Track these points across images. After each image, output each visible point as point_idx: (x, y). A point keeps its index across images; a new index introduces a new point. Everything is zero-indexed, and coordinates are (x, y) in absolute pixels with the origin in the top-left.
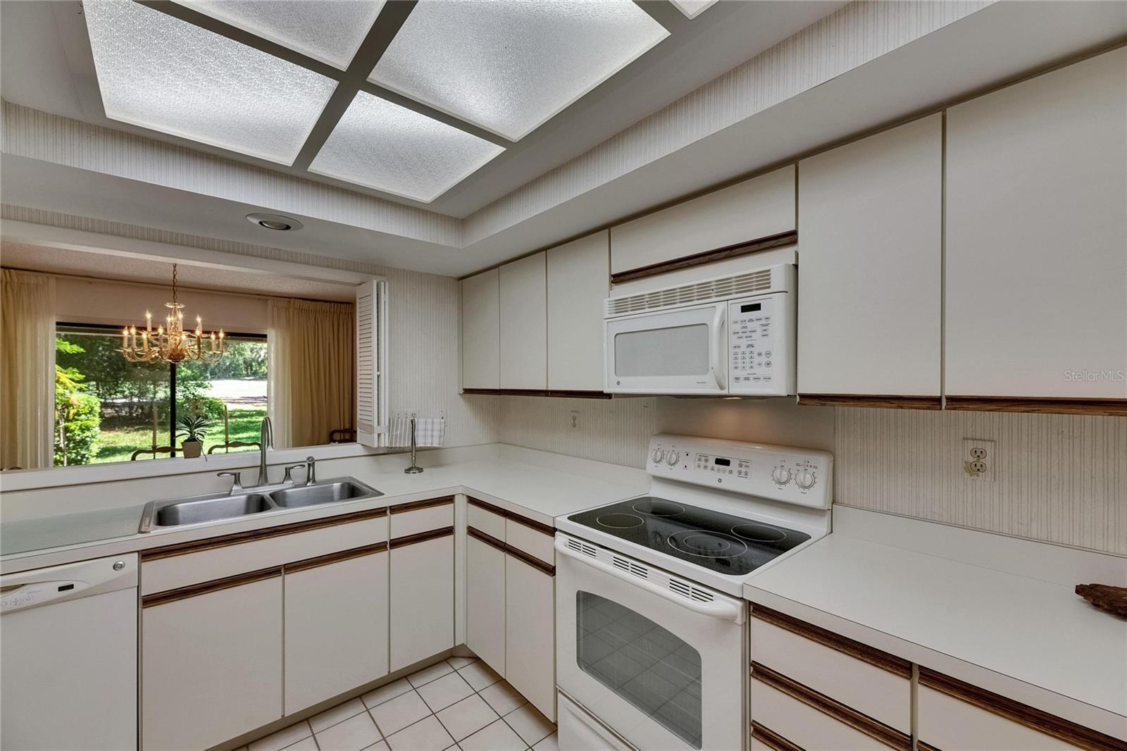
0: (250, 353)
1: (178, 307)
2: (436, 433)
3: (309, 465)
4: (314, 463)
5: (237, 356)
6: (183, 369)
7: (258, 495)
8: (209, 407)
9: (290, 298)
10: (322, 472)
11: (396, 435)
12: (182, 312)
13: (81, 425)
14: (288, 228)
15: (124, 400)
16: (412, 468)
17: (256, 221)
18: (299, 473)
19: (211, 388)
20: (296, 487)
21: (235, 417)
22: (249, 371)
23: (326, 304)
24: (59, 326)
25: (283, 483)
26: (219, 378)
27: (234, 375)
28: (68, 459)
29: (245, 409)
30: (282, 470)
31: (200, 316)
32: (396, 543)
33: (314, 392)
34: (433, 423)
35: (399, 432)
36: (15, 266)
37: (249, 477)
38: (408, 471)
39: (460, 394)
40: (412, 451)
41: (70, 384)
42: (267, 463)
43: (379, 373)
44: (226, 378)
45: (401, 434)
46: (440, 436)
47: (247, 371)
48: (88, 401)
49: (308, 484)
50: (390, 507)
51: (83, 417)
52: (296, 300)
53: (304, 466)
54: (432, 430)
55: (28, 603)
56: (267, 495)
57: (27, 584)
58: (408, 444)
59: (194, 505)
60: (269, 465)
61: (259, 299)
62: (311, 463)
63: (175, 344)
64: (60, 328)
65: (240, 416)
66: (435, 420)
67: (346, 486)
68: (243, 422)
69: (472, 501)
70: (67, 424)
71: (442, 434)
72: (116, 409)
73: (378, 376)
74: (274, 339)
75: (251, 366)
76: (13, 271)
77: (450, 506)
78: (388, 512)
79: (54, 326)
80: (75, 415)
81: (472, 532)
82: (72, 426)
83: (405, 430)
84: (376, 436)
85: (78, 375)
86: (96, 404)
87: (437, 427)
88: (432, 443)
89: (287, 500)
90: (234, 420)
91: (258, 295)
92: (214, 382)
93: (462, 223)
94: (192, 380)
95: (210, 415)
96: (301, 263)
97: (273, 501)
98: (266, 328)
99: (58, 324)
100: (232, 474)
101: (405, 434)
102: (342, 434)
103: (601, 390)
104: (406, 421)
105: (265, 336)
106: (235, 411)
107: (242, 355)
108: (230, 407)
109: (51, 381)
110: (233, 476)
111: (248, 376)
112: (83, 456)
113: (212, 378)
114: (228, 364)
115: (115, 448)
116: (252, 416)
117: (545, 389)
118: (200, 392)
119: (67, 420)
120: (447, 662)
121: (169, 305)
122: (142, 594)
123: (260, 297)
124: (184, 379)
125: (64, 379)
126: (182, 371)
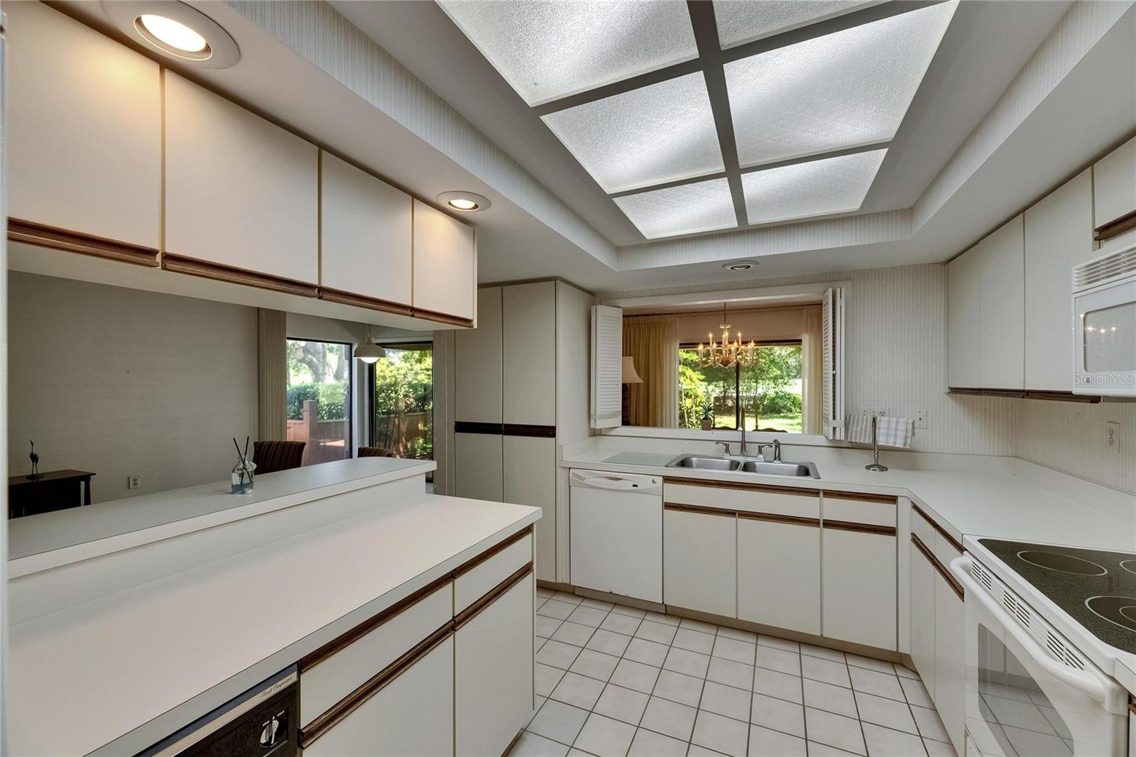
1: (727, 327)
2: (901, 433)
3: (776, 446)
4: (779, 446)
7: (739, 461)
8: (793, 402)
11: (856, 431)
14: (749, 267)
16: (875, 465)
17: (729, 268)
20: (765, 461)
25: (755, 457)
32: (829, 524)
34: (898, 423)
35: (859, 428)
36: (663, 313)
37: (735, 448)
39: (945, 393)
40: (874, 449)
41: (699, 382)
43: (834, 372)
45: (861, 430)
46: (906, 437)
49: (774, 461)
50: (823, 490)
53: (772, 447)
54: (896, 430)
55: (623, 489)
56: (742, 462)
57: (622, 479)
58: (869, 441)
61: (796, 310)
63: (726, 353)
66: (900, 420)
67: (803, 468)
69: (915, 507)
70: (696, 408)
71: (909, 435)
73: (834, 375)
74: (807, 342)
76: (662, 316)
77: (893, 507)
78: (821, 494)
79: (678, 346)
81: (916, 540)
83: (866, 427)
84: (832, 429)
85: (701, 376)
87: (901, 427)
88: (894, 443)
89: (756, 468)
91: (795, 306)
93: (908, 212)
94: (780, 379)
95: (794, 408)
98: (801, 334)
99: (680, 344)
100: (724, 444)
101: (866, 431)
103: (1070, 390)
104: (867, 418)
105: (801, 341)
109: (677, 382)
110: (725, 446)
117: (1022, 388)
118: (787, 389)
119: (697, 406)
120: (893, 666)
121: (722, 327)
122: (664, 501)
123: (796, 308)
124: (775, 379)
125: (694, 379)
126: (774, 372)
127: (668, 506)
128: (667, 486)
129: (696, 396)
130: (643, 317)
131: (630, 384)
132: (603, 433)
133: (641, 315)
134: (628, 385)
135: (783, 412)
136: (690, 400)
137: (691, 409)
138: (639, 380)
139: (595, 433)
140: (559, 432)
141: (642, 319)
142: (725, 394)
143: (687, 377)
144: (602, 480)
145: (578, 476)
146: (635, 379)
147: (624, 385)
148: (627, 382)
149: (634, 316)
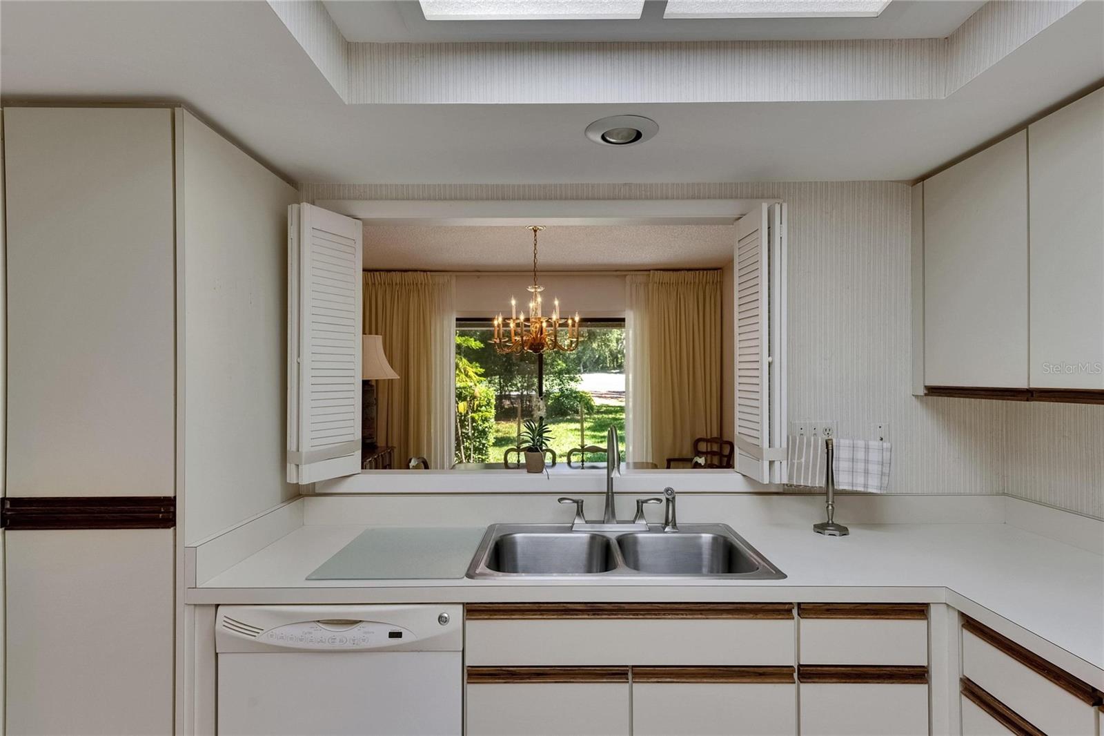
0: (615, 344)
1: (539, 290)
2: (874, 468)
3: (668, 499)
4: (674, 498)
5: (604, 348)
6: (560, 362)
7: (603, 537)
9: (649, 270)
10: (686, 512)
11: (799, 464)
12: (541, 295)
13: (482, 416)
14: (638, 136)
15: (517, 393)
16: (829, 525)
17: (597, 136)
18: (655, 511)
19: (581, 382)
20: (650, 530)
21: (602, 413)
22: (615, 363)
23: (690, 272)
24: (458, 322)
25: (634, 522)
26: (590, 371)
27: (602, 368)
28: (474, 446)
29: (611, 405)
30: (632, 502)
31: (558, 298)
32: (811, 674)
33: (676, 385)
34: (867, 448)
35: (803, 460)
36: (430, 268)
37: (595, 507)
38: (820, 528)
39: (917, 396)
40: (826, 494)
41: (476, 378)
42: (614, 491)
43: (770, 359)
44: (596, 371)
45: (807, 464)
46: (882, 474)
47: (613, 363)
48: (487, 394)
49: (667, 530)
50: (799, 604)
51: (483, 408)
52: (656, 272)
53: (660, 500)
54: (867, 461)
55: (363, 645)
56: (613, 537)
57: (363, 621)
58: (820, 482)
59: (533, 537)
60: (616, 493)
61: (617, 276)
62: (670, 498)
63: (536, 331)
64: (460, 324)
65: (605, 412)
66: (871, 443)
67: (721, 541)
68: (609, 418)
69: (971, 624)
70: (473, 414)
71: (886, 470)
72: (513, 400)
73: (770, 364)
74: (632, 322)
75: (617, 358)
76: (428, 273)
77: (918, 625)
78: (795, 612)
79: (454, 322)
80: (478, 406)
81: (971, 690)
82: (476, 416)
83: (815, 457)
84: (766, 464)
85: (479, 369)
86: (492, 396)
87: (874, 456)
88: (866, 486)
89: (639, 549)
90: (600, 416)
91: (616, 271)
92: (585, 376)
93: (941, 47)
94: (566, 374)
96: (657, 198)
97: (619, 553)
98: (624, 311)
99: (457, 320)
100: (574, 501)
101: (814, 465)
102: (709, 444)
104: (816, 442)
105: (623, 320)
106: (601, 406)
107: (608, 346)
108: (597, 402)
109: (446, 377)
110: (576, 504)
111: (614, 369)
112: (484, 444)
113: (585, 372)
114: (597, 356)
115: (509, 437)
116: (616, 412)
118: (573, 385)
119: (473, 412)
121: (531, 290)
122: (468, 663)
123: (618, 273)
124: (560, 373)
125: (471, 374)
126: (559, 365)
127: (476, 675)
128: (475, 626)
129: (474, 397)
130: (399, 274)
131: (377, 381)
132: (318, 490)
133: (395, 271)
134: (374, 383)
135: (569, 415)
136: (465, 403)
137: (465, 416)
138: (390, 374)
139: (297, 494)
140: (184, 511)
141: (397, 277)
142: (501, 393)
143: (460, 371)
144: (306, 628)
145: (238, 625)
146: (385, 371)
147: (366, 384)
148: (373, 376)
149: (382, 271)
